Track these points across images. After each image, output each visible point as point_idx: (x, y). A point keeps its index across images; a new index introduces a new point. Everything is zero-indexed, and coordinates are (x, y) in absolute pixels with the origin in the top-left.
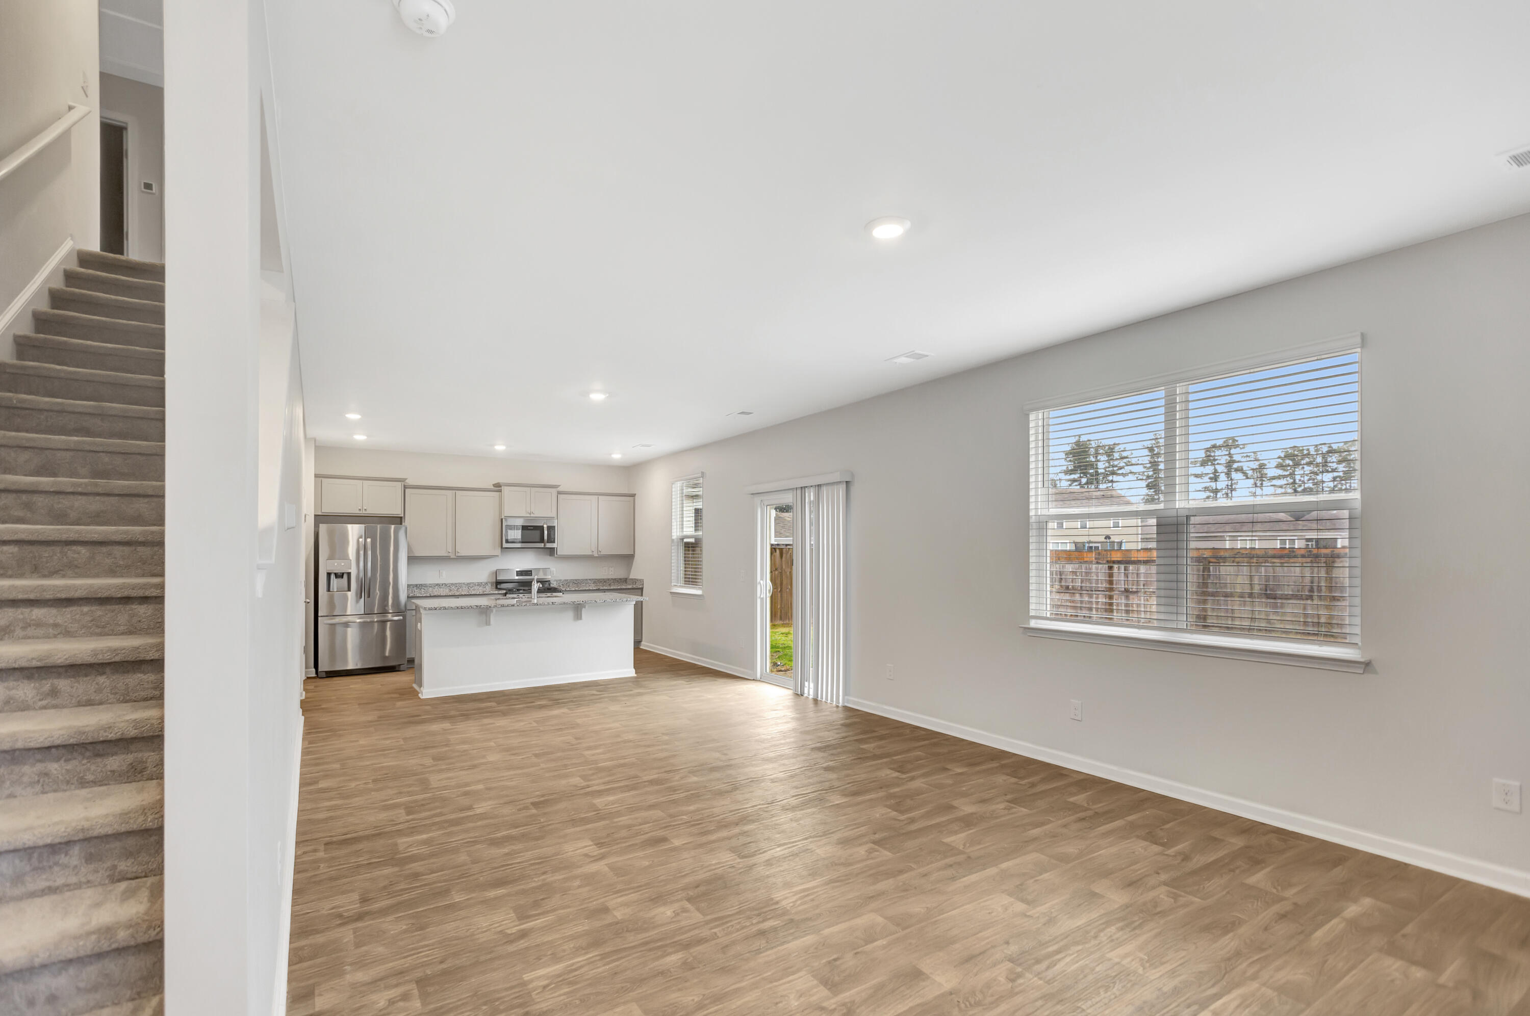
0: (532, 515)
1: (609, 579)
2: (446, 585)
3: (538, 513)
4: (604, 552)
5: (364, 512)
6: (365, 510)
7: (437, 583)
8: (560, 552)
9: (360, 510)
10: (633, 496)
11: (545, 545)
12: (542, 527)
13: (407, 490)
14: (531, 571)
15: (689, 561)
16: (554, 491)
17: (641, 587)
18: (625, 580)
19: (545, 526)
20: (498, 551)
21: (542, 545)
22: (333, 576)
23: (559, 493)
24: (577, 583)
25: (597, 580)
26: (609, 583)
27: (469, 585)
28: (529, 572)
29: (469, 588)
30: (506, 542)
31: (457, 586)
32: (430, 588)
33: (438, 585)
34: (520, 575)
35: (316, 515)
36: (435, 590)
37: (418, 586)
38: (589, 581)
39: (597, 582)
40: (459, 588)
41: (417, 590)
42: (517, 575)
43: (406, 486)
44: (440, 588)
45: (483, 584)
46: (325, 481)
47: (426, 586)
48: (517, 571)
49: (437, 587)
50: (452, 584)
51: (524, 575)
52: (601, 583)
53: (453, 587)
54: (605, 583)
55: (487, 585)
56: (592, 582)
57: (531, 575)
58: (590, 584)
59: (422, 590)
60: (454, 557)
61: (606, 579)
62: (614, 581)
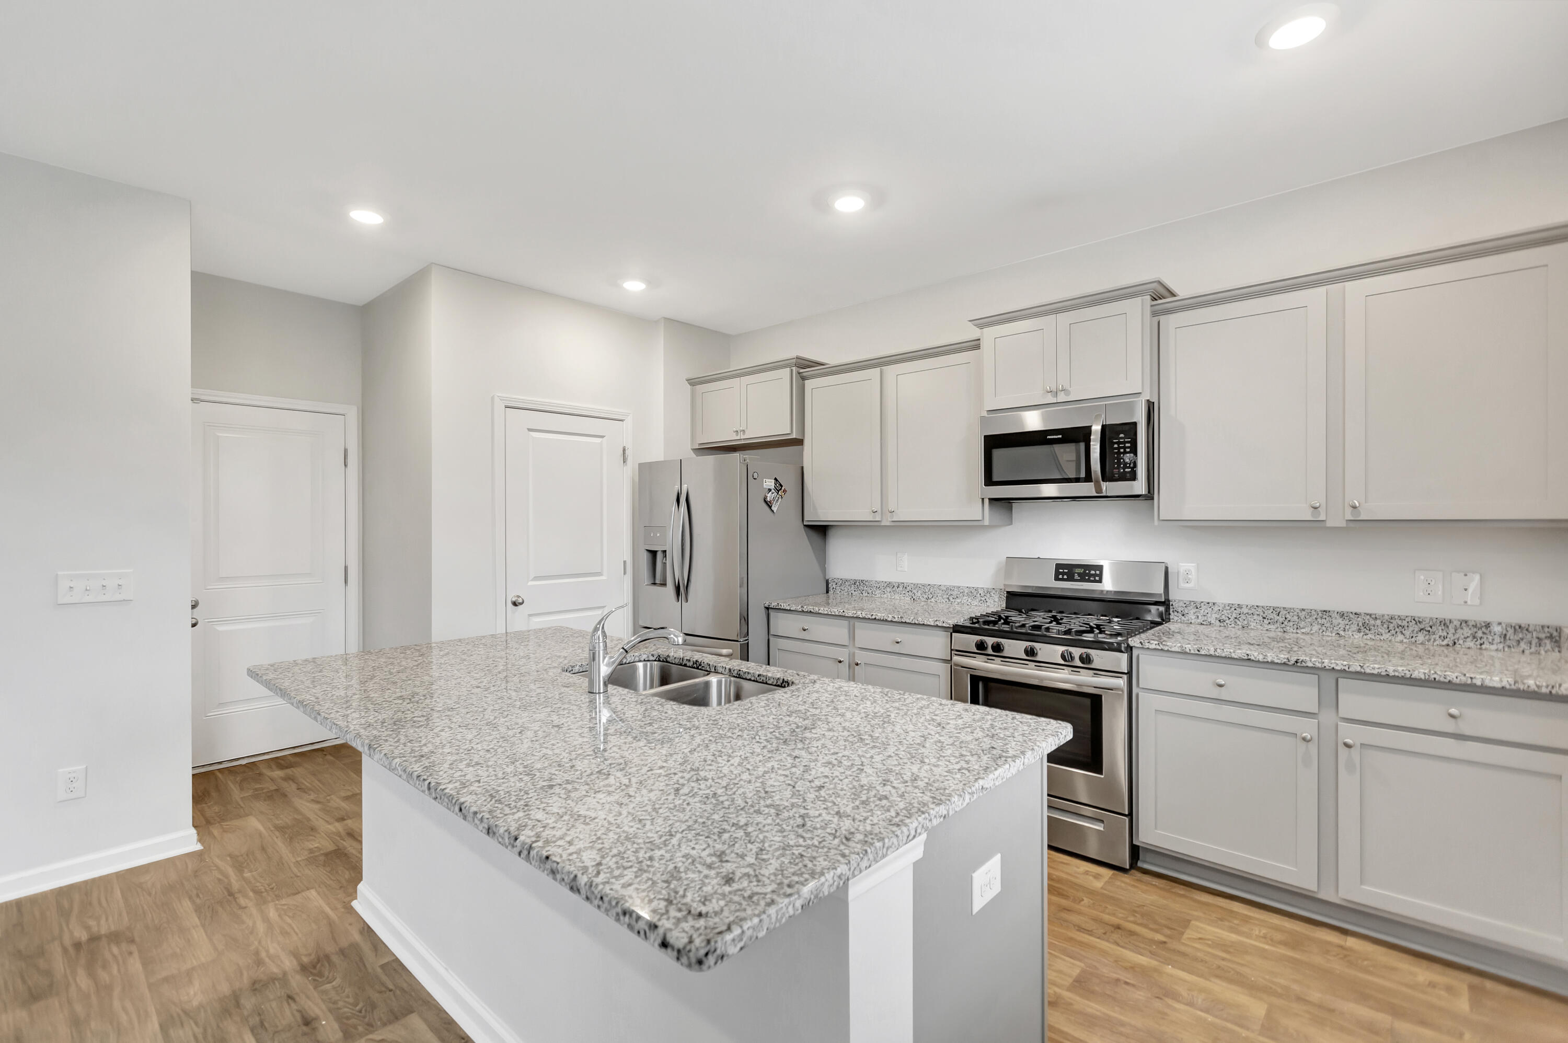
0: (1061, 398)
2: (905, 586)
3: (1080, 388)
5: (742, 436)
6: (743, 431)
7: (891, 579)
8: (1170, 508)
9: (736, 432)
11: (1098, 490)
12: (1087, 432)
13: (806, 381)
14: (1099, 567)
19: (1093, 427)
20: (976, 511)
21: (1091, 488)
24: (1281, 620)
25: (1378, 622)
26: (1445, 638)
27: (950, 592)
28: (1093, 572)
29: (949, 600)
30: (989, 481)
31: (927, 591)
32: (878, 592)
33: (889, 584)
34: (1065, 577)
35: (694, 450)
36: (885, 596)
37: (858, 583)
38: (1340, 620)
39: (1383, 630)
40: (930, 596)
41: (857, 593)
42: (1057, 579)
43: (804, 374)
44: (894, 594)
45: (981, 592)
46: (700, 388)
47: (871, 586)
48: (1059, 566)
49: (888, 589)
50: (916, 586)
51: (1076, 577)
52: (1400, 637)
53: (919, 594)
54: (1421, 637)
55: (988, 595)
56: (1355, 627)
57: (1097, 578)
58: (1342, 633)
59: (864, 592)
60: (888, 524)
61: (1431, 619)
62: (1480, 634)
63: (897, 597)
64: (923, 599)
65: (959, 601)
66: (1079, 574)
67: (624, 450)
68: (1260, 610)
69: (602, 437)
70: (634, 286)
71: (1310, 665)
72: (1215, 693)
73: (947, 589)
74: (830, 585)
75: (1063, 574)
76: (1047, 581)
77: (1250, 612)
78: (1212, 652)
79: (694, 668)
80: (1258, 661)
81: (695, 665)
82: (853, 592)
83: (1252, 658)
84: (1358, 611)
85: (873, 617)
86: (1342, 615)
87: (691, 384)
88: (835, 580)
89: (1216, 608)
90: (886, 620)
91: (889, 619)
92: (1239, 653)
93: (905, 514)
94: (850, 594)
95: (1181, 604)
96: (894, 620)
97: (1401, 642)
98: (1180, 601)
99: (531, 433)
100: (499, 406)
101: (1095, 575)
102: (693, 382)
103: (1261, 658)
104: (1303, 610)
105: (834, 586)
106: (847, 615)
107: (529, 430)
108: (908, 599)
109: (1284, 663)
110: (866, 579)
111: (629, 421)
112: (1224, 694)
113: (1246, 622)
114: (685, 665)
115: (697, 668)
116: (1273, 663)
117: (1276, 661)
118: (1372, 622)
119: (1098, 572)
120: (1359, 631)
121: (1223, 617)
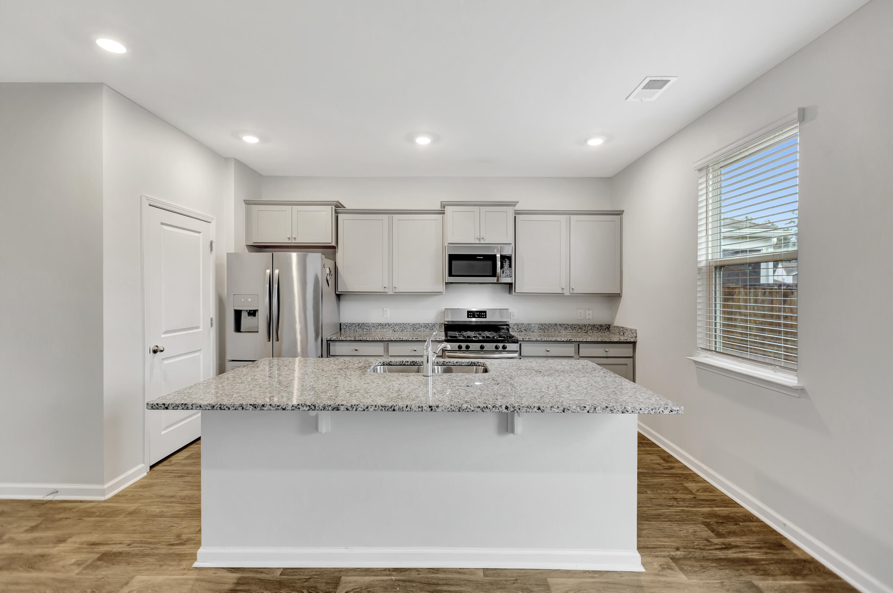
0: (482, 242)
1: (585, 326)
2: (389, 325)
3: (490, 239)
4: (579, 289)
5: (293, 241)
6: (295, 238)
7: (379, 322)
8: (519, 288)
9: (289, 238)
10: (620, 213)
11: (498, 280)
12: (495, 256)
13: (339, 215)
14: (485, 312)
15: (731, 307)
16: (510, 211)
17: (632, 340)
18: (607, 328)
19: (498, 256)
20: (441, 288)
21: (494, 279)
22: (244, 315)
23: (517, 213)
24: (543, 328)
25: (569, 326)
26: (585, 330)
27: (415, 326)
28: (483, 314)
29: (414, 330)
30: (450, 275)
31: (402, 326)
32: (373, 328)
33: (380, 324)
34: (472, 316)
35: (247, 246)
36: (378, 330)
37: (361, 325)
38: (559, 327)
39: (570, 329)
40: (404, 329)
41: (360, 330)
42: (468, 317)
43: (338, 211)
44: (383, 329)
45: (430, 325)
46: (255, 208)
47: (369, 326)
48: (468, 312)
49: (380, 327)
50: (396, 324)
51: (476, 316)
52: (575, 331)
53: (398, 328)
54: (580, 331)
55: (434, 326)
56: (563, 329)
57: (485, 316)
58: (560, 331)
59: (364, 329)
60: (392, 293)
61: (582, 324)
62: (593, 328)
63: (385, 330)
64: (400, 331)
65: (419, 330)
66: (477, 315)
67: (211, 243)
68: (537, 325)
69: (199, 232)
70: (251, 140)
71: (573, 340)
72: (545, 354)
73: (413, 325)
74: (342, 327)
75: (471, 315)
76: (463, 318)
77: (534, 326)
78: (546, 340)
79: (412, 365)
80: (559, 341)
81: (412, 364)
82: (357, 330)
83: (557, 340)
84: (564, 323)
85: (401, 340)
86: (560, 325)
87: (245, 203)
88: (345, 324)
89: (524, 326)
90: (409, 341)
91: (410, 340)
92: (554, 339)
93: (402, 288)
94: (356, 331)
95: (512, 325)
96: (413, 340)
97: (575, 332)
98: (512, 324)
99: (162, 226)
100: (146, 203)
101: (484, 315)
102: (248, 203)
103: (560, 340)
104: (550, 324)
105: (345, 327)
106: (385, 340)
107: (162, 224)
108: (391, 331)
109: (567, 341)
110: (366, 323)
111: (214, 223)
112: (549, 354)
113: (533, 330)
114: (404, 365)
115: (414, 365)
116: (563, 341)
117: (564, 340)
118: (568, 327)
119: (484, 314)
120: (564, 330)
121: (526, 329)
